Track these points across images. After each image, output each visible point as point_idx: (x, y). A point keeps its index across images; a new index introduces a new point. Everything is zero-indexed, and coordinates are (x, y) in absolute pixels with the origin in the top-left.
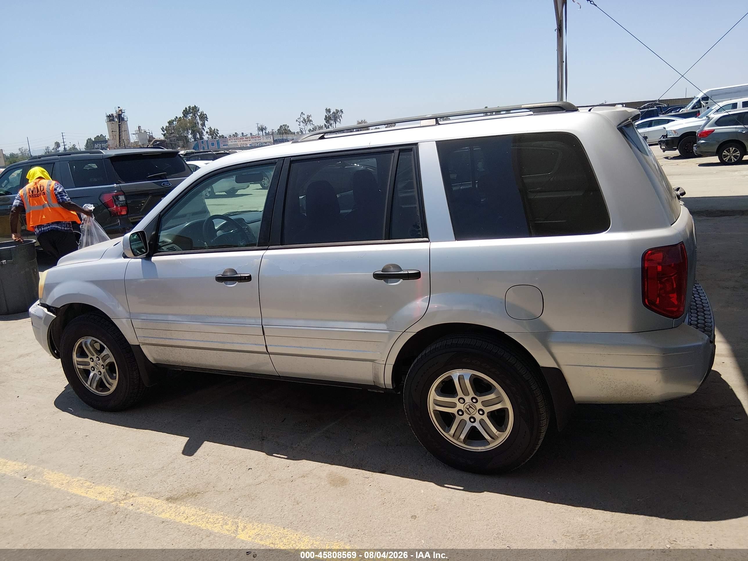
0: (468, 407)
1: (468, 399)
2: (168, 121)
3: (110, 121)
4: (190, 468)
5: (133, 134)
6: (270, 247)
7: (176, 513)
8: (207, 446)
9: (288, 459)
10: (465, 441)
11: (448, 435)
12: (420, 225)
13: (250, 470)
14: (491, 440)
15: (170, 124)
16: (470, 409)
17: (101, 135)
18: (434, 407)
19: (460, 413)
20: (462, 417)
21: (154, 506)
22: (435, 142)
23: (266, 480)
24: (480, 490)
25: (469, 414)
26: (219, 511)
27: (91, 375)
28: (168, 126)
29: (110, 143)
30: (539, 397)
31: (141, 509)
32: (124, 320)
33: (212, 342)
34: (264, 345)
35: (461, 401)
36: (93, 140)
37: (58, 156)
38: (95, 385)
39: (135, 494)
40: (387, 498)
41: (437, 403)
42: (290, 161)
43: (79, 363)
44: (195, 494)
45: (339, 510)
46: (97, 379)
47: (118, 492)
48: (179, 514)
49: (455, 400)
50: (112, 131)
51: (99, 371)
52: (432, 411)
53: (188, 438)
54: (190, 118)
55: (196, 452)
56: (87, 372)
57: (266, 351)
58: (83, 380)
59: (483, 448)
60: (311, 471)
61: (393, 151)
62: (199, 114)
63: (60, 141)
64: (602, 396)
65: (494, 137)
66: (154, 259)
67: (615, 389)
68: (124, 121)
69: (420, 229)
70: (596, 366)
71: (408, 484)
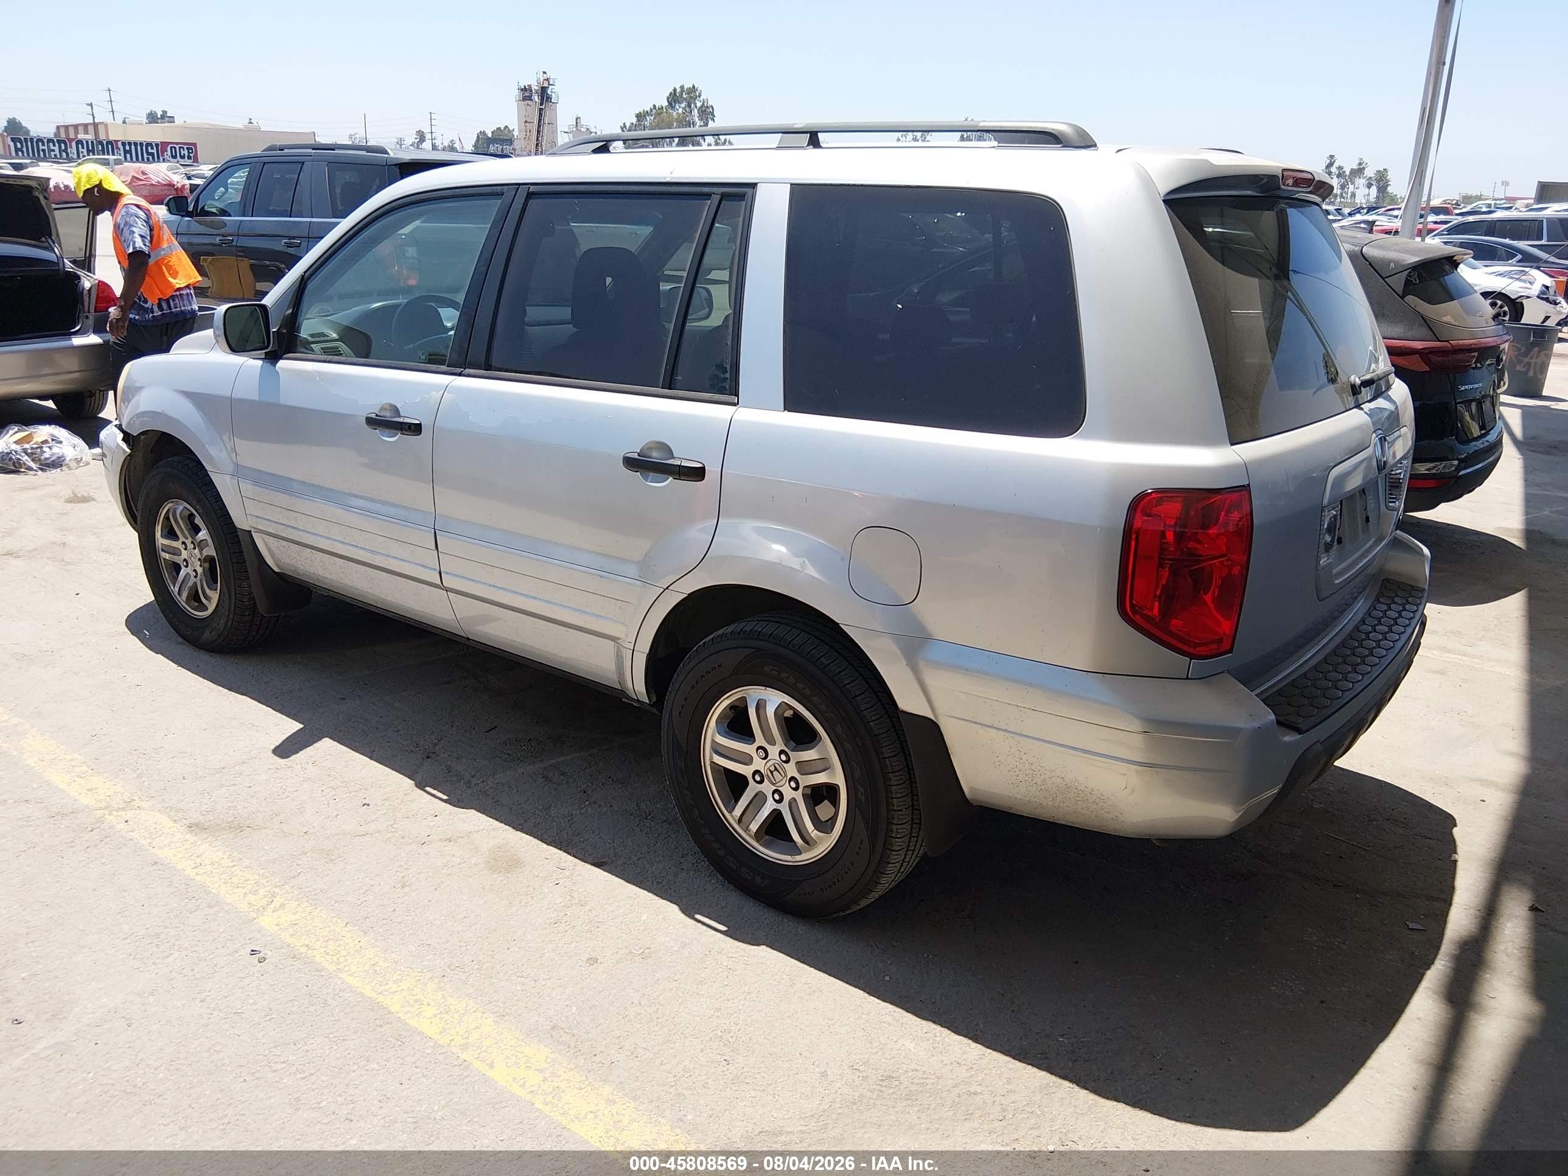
0: (772, 769)
1: (774, 751)
2: (637, 112)
3: (524, 99)
4: (267, 780)
5: (565, 132)
6: (468, 371)
7: (187, 853)
8: (327, 746)
9: (446, 802)
10: (758, 836)
11: (732, 817)
12: (728, 368)
13: (366, 806)
14: (802, 845)
15: (638, 121)
16: (775, 773)
17: (506, 127)
18: (711, 757)
19: (758, 778)
20: (760, 787)
21: (160, 832)
22: (789, 185)
23: (378, 832)
24: (753, 940)
25: (774, 784)
26: (260, 866)
27: (183, 573)
28: (634, 122)
29: (517, 145)
30: (897, 774)
31: (136, 832)
32: (227, 478)
33: (357, 547)
34: (436, 570)
35: (761, 754)
36: (490, 135)
37: (313, 149)
38: (185, 595)
39: (144, 804)
40: (569, 914)
41: (718, 750)
42: (528, 193)
43: (164, 549)
44: (241, 827)
45: (466, 915)
46: (190, 584)
47: (119, 794)
48: (191, 856)
49: (749, 749)
50: (526, 122)
51: (195, 571)
52: (708, 763)
53: (302, 726)
54: (680, 111)
55: (296, 752)
56: (177, 568)
57: (440, 583)
58: (169, 581)
59: (789, 858)
60: (469, 833)
61: (708, 196)
62: (699, 104)
63: (426, 130)
64: (1019, 796)
65: (900, 189)
66: (282, 364)
67: (1043, 787)
68: (551, 102)
69: (728, 375)
70: (1006, 731)
71: (628, 897)
